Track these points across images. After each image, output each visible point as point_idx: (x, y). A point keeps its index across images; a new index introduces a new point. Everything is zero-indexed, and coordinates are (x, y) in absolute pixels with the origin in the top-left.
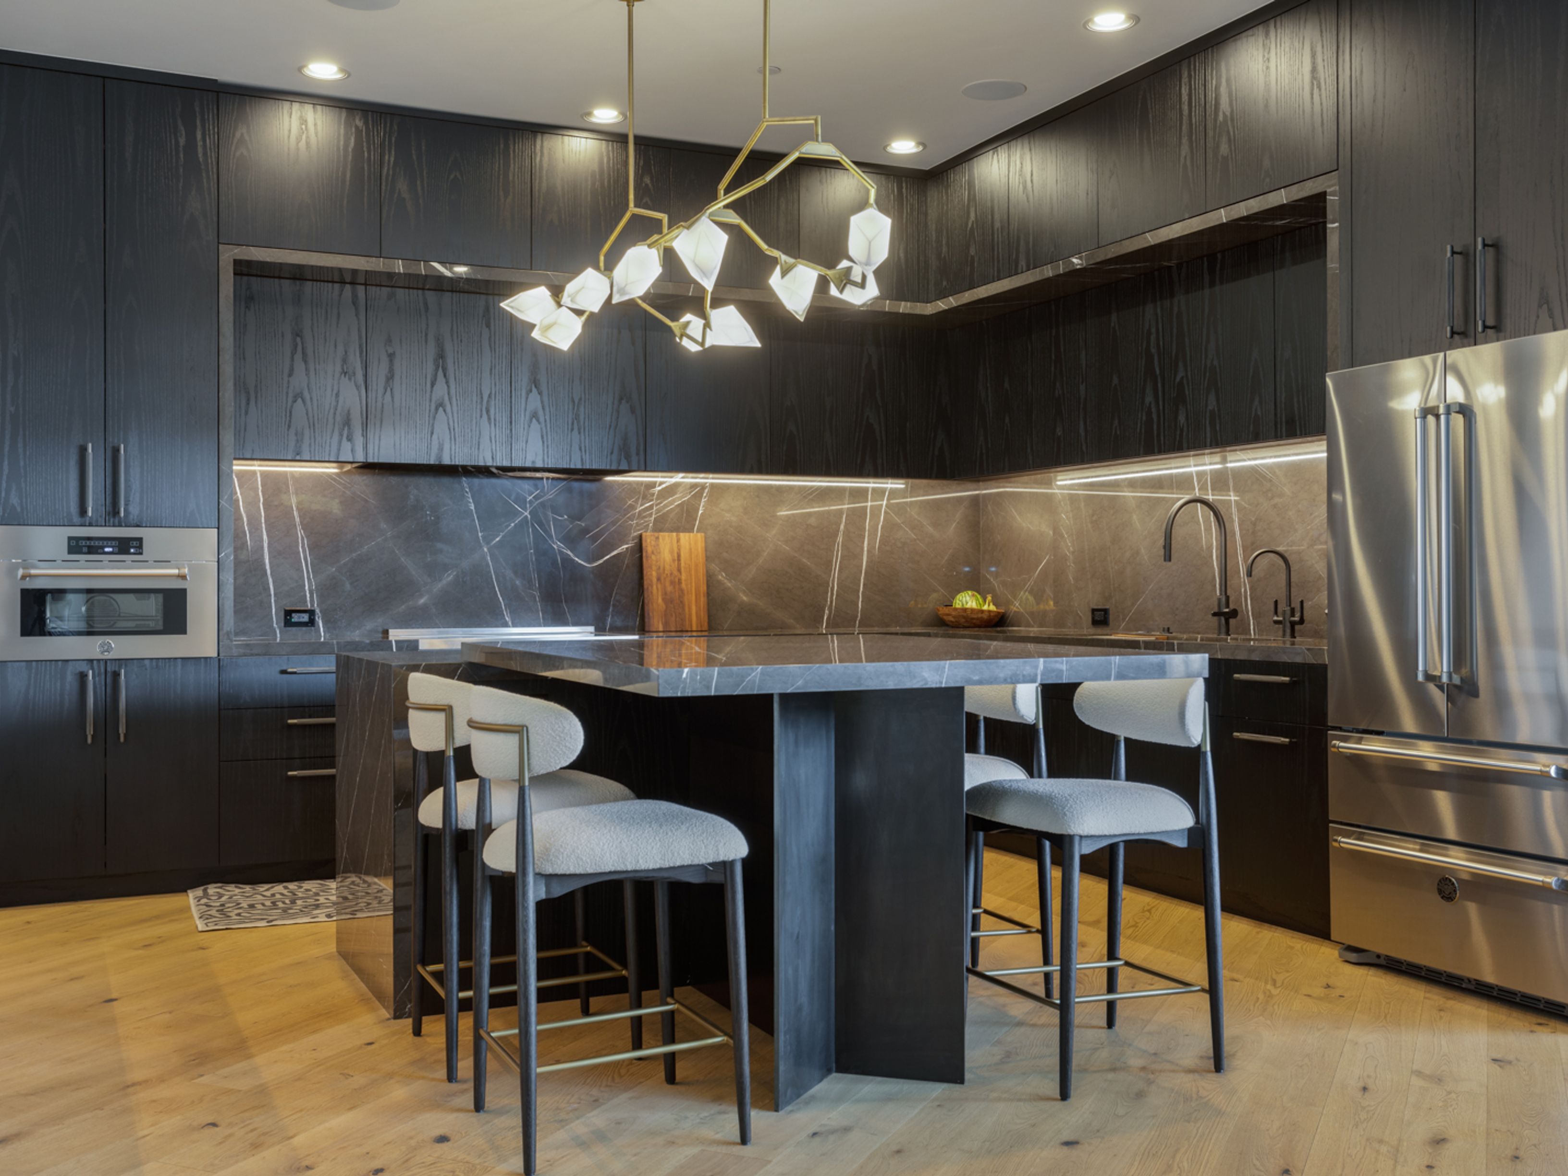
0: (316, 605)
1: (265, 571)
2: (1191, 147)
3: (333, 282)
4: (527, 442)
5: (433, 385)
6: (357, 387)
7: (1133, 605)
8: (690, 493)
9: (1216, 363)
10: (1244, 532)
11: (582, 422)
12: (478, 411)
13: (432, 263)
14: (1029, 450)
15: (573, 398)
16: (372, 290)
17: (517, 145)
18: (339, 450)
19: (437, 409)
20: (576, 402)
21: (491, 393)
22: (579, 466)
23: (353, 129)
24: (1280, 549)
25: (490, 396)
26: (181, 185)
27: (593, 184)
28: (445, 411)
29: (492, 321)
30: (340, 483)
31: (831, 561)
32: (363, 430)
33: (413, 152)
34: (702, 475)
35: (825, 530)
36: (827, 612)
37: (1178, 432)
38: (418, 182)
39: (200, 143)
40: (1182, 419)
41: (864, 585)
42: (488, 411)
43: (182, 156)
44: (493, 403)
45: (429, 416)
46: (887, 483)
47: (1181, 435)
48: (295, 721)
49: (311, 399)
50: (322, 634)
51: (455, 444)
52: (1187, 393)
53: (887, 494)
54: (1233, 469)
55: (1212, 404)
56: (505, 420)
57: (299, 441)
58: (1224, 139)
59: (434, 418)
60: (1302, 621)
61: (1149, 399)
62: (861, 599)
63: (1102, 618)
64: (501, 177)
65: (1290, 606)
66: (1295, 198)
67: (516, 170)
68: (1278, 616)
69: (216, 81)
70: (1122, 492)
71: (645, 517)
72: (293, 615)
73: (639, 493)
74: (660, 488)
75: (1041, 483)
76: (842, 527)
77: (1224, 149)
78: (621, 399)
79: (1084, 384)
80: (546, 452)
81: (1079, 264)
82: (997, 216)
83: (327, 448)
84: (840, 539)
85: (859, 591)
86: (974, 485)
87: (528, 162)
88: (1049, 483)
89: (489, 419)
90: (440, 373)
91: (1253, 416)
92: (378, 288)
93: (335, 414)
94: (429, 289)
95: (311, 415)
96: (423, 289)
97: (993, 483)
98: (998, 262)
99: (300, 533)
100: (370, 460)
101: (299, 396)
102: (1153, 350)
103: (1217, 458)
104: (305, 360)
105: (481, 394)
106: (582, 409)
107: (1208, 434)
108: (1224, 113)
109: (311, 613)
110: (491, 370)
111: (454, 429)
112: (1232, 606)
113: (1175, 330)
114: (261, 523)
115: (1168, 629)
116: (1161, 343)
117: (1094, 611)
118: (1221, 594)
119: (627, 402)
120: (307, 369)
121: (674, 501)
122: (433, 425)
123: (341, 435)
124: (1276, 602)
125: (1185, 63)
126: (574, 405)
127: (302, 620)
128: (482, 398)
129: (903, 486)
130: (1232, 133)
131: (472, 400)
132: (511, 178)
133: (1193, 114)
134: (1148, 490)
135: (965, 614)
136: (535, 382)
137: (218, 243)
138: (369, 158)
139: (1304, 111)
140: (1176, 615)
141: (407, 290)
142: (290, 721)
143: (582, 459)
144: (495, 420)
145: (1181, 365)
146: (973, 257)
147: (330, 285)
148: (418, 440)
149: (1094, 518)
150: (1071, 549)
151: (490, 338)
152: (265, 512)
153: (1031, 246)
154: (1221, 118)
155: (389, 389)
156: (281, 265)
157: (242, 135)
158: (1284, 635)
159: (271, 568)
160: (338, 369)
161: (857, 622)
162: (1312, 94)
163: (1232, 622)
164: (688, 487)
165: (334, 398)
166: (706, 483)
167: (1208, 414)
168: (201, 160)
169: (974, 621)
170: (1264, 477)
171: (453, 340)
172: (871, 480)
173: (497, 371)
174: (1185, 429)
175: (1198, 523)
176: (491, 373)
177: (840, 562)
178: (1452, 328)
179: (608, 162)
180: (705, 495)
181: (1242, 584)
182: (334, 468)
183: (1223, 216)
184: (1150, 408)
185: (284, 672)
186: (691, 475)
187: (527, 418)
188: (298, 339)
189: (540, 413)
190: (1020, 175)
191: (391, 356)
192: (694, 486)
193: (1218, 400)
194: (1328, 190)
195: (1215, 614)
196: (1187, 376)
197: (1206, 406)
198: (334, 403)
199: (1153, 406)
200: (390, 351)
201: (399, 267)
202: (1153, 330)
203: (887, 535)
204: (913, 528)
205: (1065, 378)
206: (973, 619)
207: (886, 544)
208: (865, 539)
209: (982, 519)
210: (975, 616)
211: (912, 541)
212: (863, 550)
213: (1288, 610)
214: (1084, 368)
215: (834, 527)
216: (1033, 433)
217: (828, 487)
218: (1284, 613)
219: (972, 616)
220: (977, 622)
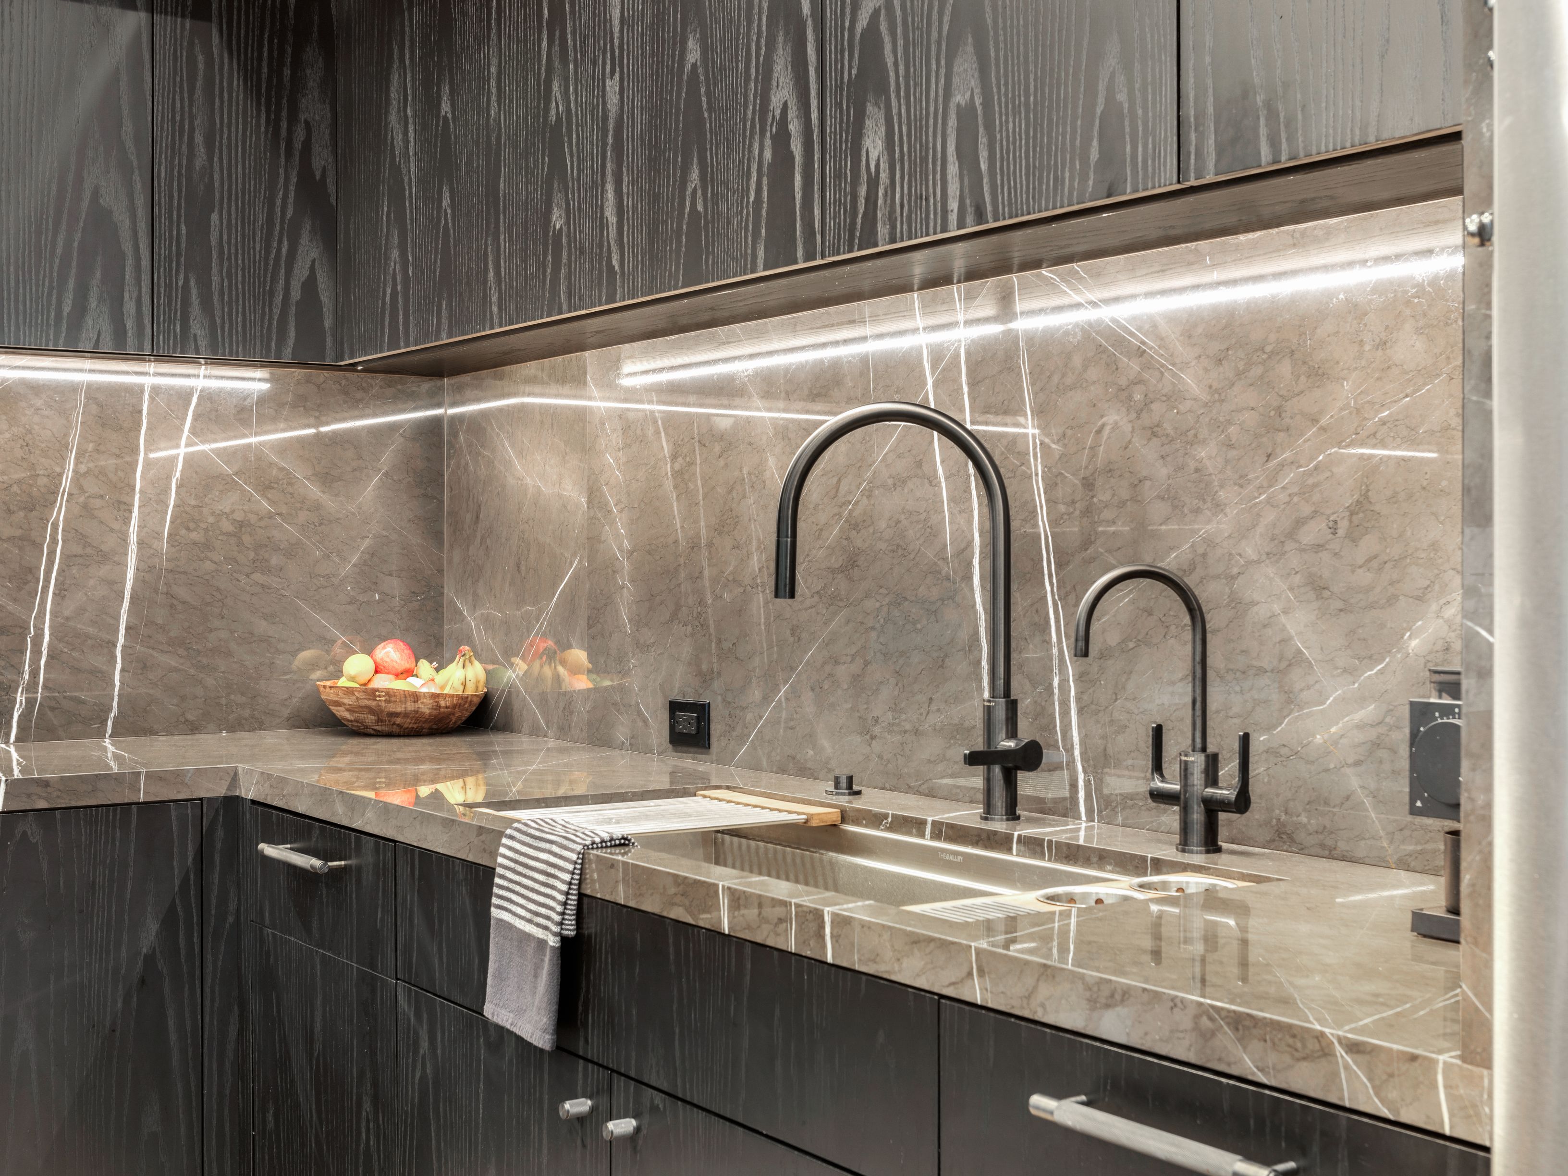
10: (1062, 508)
14: (491, 275)
24: (1169, 563)
31: (32, 571)
35: (15, 488)
36: (20, 697)
37: (863, 191)
41: (128, 628)
47: (872, 200)
52: (889, 60)
55: (965, 86)
60: (1242, 803)
61: (782, 94)
62: (119, 666)
63: (693, 730)
65: (1204, 749)
68: (1163, 779)
76: (66, 482)
79: (617, 76)
84: (60, 513)
85: (115, 646)
91: (1099, 110)
107: (953, 188)
112: (1026, 731)
115: (850, 779)
117: (675, 707)
118: (993, 695)
124: (1158, 732)
129: (266, 386)
135: (373, 704)
140: (873, 738)
149: (677, 466)
150: (626, 544)
161: (110, 723)
163: (1025, 778)
169: (398, 721)
170: (1123, 345)
172: (152, 367)
174: (884, 176)
175: (932, 480)
177: (61, 571)
181: (1055, 662)
184: (783, 122)
193: (983, 71)
195: (973, 759)
196: (889, 5)
197: (948, 95)
199: (792, 114)
203: (193, 503)
204: (265, 487)
205: (571, 66)
206: (397, 715)
207: (192, 525)
208: (131, 512)
209: (449, 465)
210: (399, 710)
211: (261, 519)
212: (125, 540)
213: (1198, 761)
214: (617, 30)
215: (42, 481)
216: (502, 229)
217: (23, 382)
218: (1185, 771)
219: (392, 708)
220: (408, 723)
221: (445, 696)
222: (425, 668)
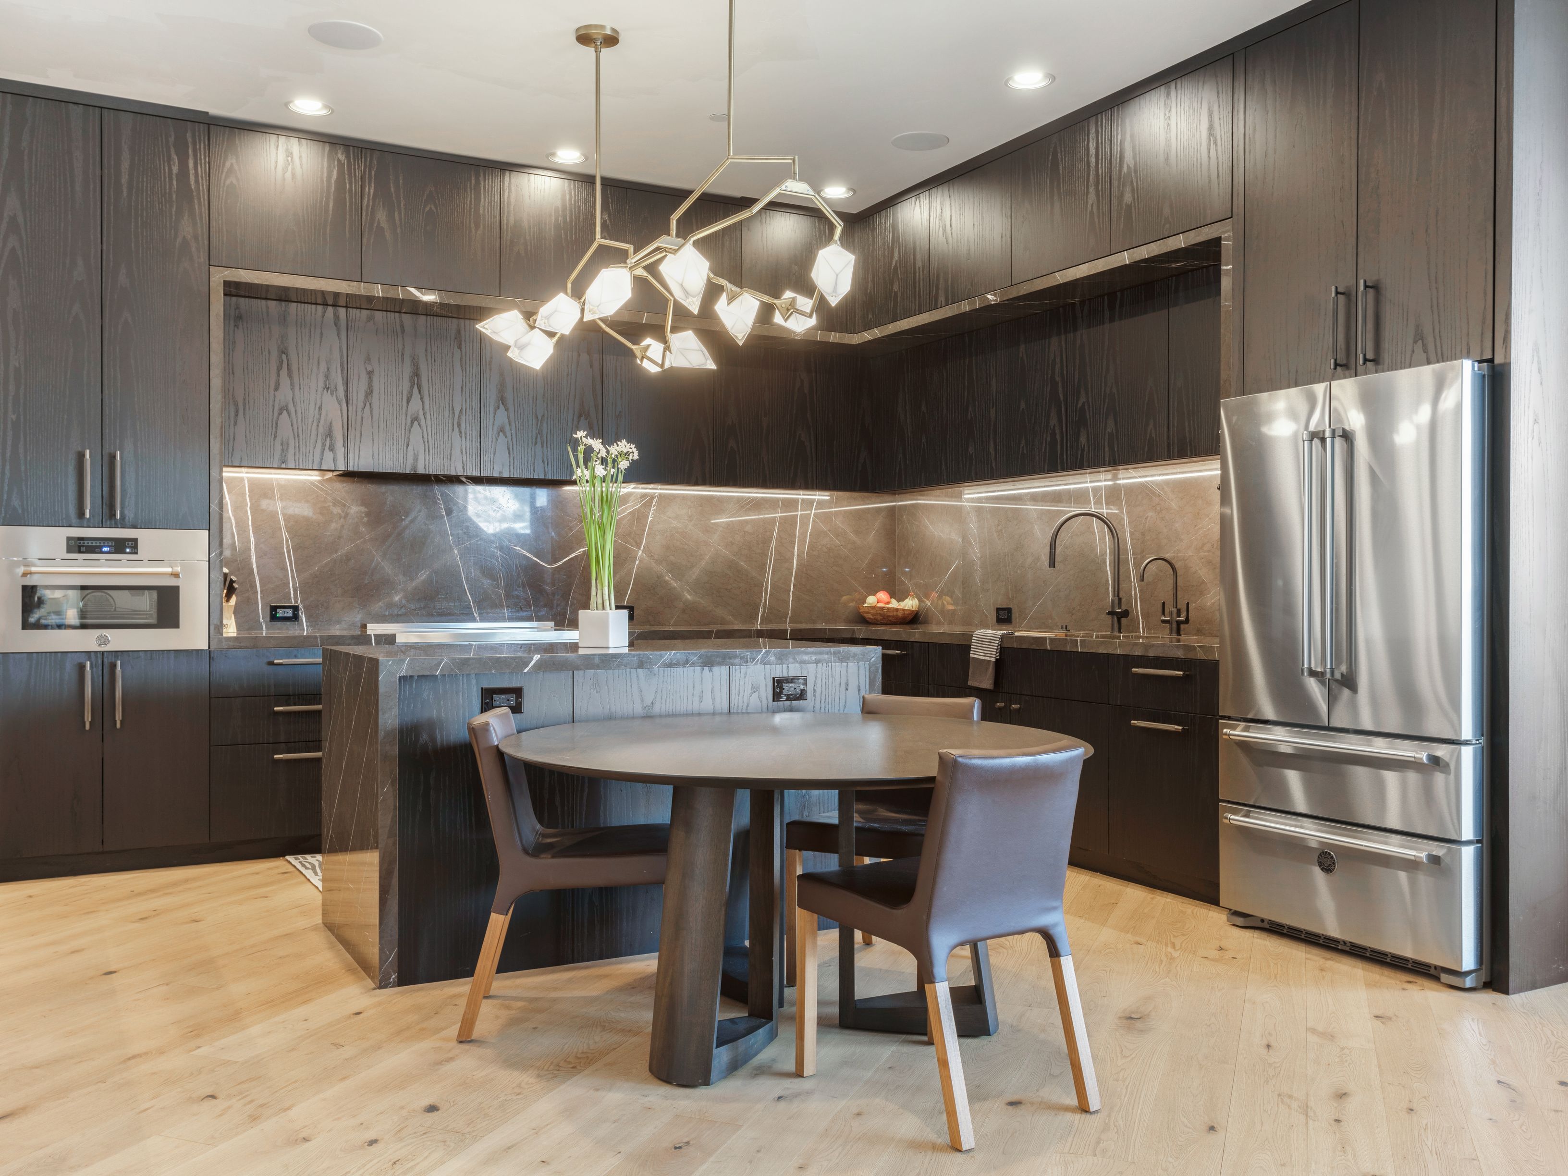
0: (299, 602)
1: (253, 570)
2: (1097, 195)
3: (316, 304)
4: (495, 454)
5: (408, 401)
6: (339, 402)
7: (1034, 605)
8: (641, 502)
9: (1114, 390)
10: (1135, 541)
11: (545, 438)
12: (450, 425)
13: (408, 288)
14: (944, 466)
15: (536, 414)
16: (353, 312)
17: (487, 181)
18: (322, 459)
19: (412, 423)
20: (540, 418)
21: (462, 409)
22: (542, 477)
23: (336, 163)
24: (1167, 556)
25: (461, 412)
26: (174, 209)
27: (557, 220)
28: (419, 424)
29: (463, 343)
30: (322, 490)
31: (765, 565)
32: (344, 441)
33: (392, 185)
34: (651, 486)
35: (760, 536)
36: (762, 609)
37: (1080, 452)
38: (396, 213)
39: (192, 172)
40: (1083, 440)
41: (794, 585)
42: (459, 425)
43: (175, 183)
44: (463, 418)
45: (405, 430)
46: (815, 495)
47: (1082, 455)
48: (281, 708)
49: (296, 411)
50: (305, 628)
51: (429, 455)
52: (1088, 417)
53: (815, 504)
54: (1125, 486)
55: (1111, 427)
56: (475, 433)
57: (284, 451)
58: (1128, 189)
59: (410, 431)
60: (1187, 621)
61: (1054, 422)
62: (791, 599)
63: (1006, 617)
64: (473, 210)
65: (1176, 607)
66: (1193, 242)
67: (487, 204)
68: (1165, 617)
69: (207, 113)
70: (1025, 505)
72: (278, 610)
75: (951, 497)
76: (775, 534)
77: (1128, 198)
78: (580, 416)
79: (994, 408)
80: (512, 464)
81: (993, 300)
82: (918, 257)
83: (311, 458)
84: (773, 544)
85: (790, 591)
86: (891, 498)
87: (497, 198)
88: (959, 497)
89: (460, 433)
90: (416, 390)
91: (1148, 438)
92: (359, 310)
93: (318, 426)
94: (404, 313)
95: (295, 426)
96: (400, 312)
97: (908, 496)
98: (920, 297)
99: (285, 535)
100: (351, 469)
101: (284, 409)
102: (1058, 379)
103: (1109, 476)
104: (290, 376)
105: (453, 409)
106: (545, 425)
107: (1107, 454)
108: (1128, 165)
109: (295, 609)
110: (462, 388)
111: (428, 442)
112: (1124, 607)
113: (1077, 361)
114: (249, 526)
115: (1066, 626)
116: (1065, 372)
117: (998, 610)
118: (1114, 596)
119: (586, 419)
120: (292, 384)
121: (626, 509)
122: (409, 438)
123: (324, 445)
124: (1164, 604)
125: (1092, 121)
126: (538, 421)
127: (286, 615)
128: (454, 413)
129: (828, 498)
130: (1135, 184)
131: (444, 415)
132: (481, 212)
133: (1100, 166)
134: (1049, 504)
136: (502, 399)
137: (209, 265)
138: (351, 190)
139: (1201, 164)
140: (1072, 614)
141: (385, 313)
142: (276, 709)
143: (545, 470)
144: (466, 434)
145: (1083, 392)
146: (896, 293)
147: (314, 306)
148: (395, 450)
149: (999, 528)
150: (978, 555)
151: (461, 358)
152: (252, 516)
153: (950, 285)
154: (1125, 169)
155: (368, 404)
156: (268, 287)
157: (232, 164)
158: (1171, 633)
159: (257, 567)
160: (321, 384)
161: (789, 619)
162: (1209, 149)
163: (1124, 621)
164: (639, 496)
165: (317, 411)
166: (656, 493)
167: (1107, 436)
168: (193, 187)
170: (1153, 493)
171: (427, 360)
172: (801, 492)
173: (467, 389)
174: (1086, 449)
175: (1094, 533)
176: (462, 391)
177: (773, 566)
178: (1336, 360)
179: (570, 200)
180: (654, 504)
181: (1133, 587)
182: (316, 476)
183: (1125, 258)
184: (1054, 430)
185: (271, 663)
186: (641, 486)
187: (495, 432)
188: (284, 356)
189: (507, 428)
190: (940, 220)
191: (370, 374)
192: (644, 496)
193: (1116, 423)
194: (1223, 236)
195: (1109, 613)
196: (1088, 401)
197: (1105, 429)
198: (317, 416)
199: (1057, 428)
200: (369, 369)
201: (378, 291)
202: (1058, 360)
203: (815, 541)
204: (837, 536)
205: (977, 403)
206: (890, 616)
207: (814, 549)
208: (795, 544)
209: (898, 527)
210: (891, 615)
211: (836, 547)
212: (793, 554)
213: (1175, 610)
214: (994, 394)
215: (768, 533)
216: (948, 451)
217: (762, 498)
218: (1171, 613)
219: (889, 614)
220: (893, 620)
221: (907, 610)
222: (894, 601)
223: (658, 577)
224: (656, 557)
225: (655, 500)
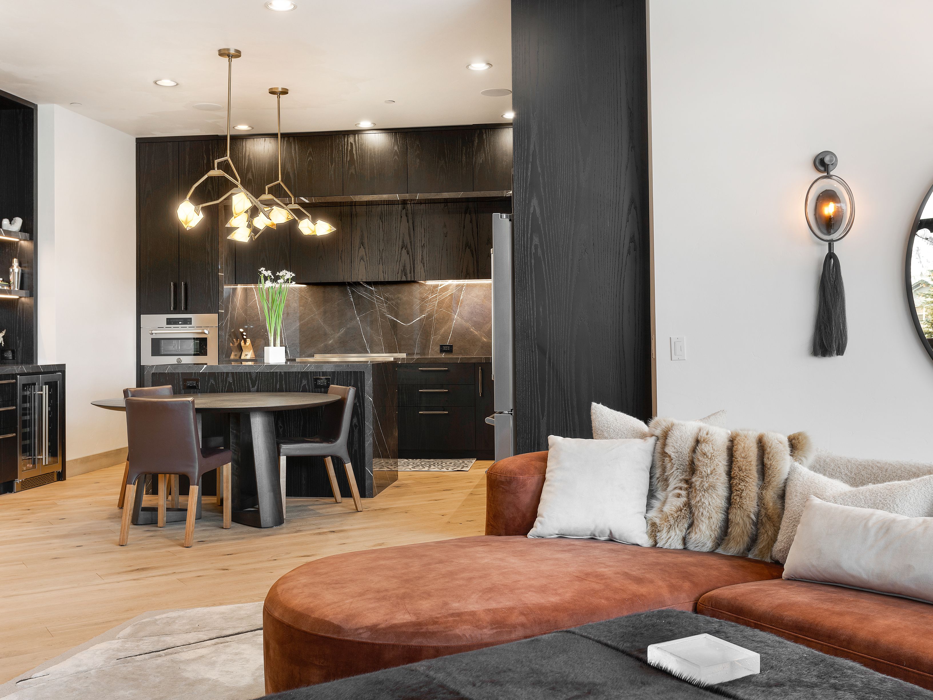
5: (317, 248)
8: (456, 289)
11: (384, 260)
12: (337, 258)
15: (379, 249)
17: (336, 142)
19: (319, 259)
25: (342, 251)
28: (323, 259)
29: (343, 218)
34: (462, 280)
42: (341, 258)
45: (316, 262)
51: (327, 273)
56: (349, 261)
67: (336, 152)
71: (433, 301)
73: (431, 290)
74: (440, 287)
78: (402, 248)
80: (367, 275)
87: (341, 149)
89: (342, 261)
106: (384, 254)
111: (327, 267)
119: (405, 249)
121: (448, 293)
122: (318, 266)
126: (380, 252)
128: (339, 252)
131: (334, 253)
132: (334, 157)
136: (362, 244)
143: (384, 277)
164: (455, 286)
166: (465, 284)
173: (345, 240)
176: (342, 241)
180: (463, 290)
186: (456, 281)
187: (359, 259)
189: (365, 257)
192: (458, 286)
223: (466, 329)
224: (465, 318)
225: (464, 288)
